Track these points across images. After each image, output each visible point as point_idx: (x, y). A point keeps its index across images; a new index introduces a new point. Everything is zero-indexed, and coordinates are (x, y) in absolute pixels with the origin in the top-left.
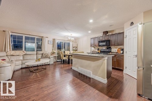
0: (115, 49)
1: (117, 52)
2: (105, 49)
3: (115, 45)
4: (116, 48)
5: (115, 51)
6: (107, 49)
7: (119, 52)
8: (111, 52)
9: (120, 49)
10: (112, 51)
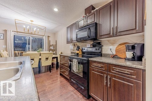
0: (111, 47)
1: (114, 53)
2: (90, 46)
3: (109, 35)
4: (113, 44)
5: (110, 53)
6: (94, 46)
7: (120, 55)
8: (100, 55)
9: (123, 47)
10: (103, 52)
